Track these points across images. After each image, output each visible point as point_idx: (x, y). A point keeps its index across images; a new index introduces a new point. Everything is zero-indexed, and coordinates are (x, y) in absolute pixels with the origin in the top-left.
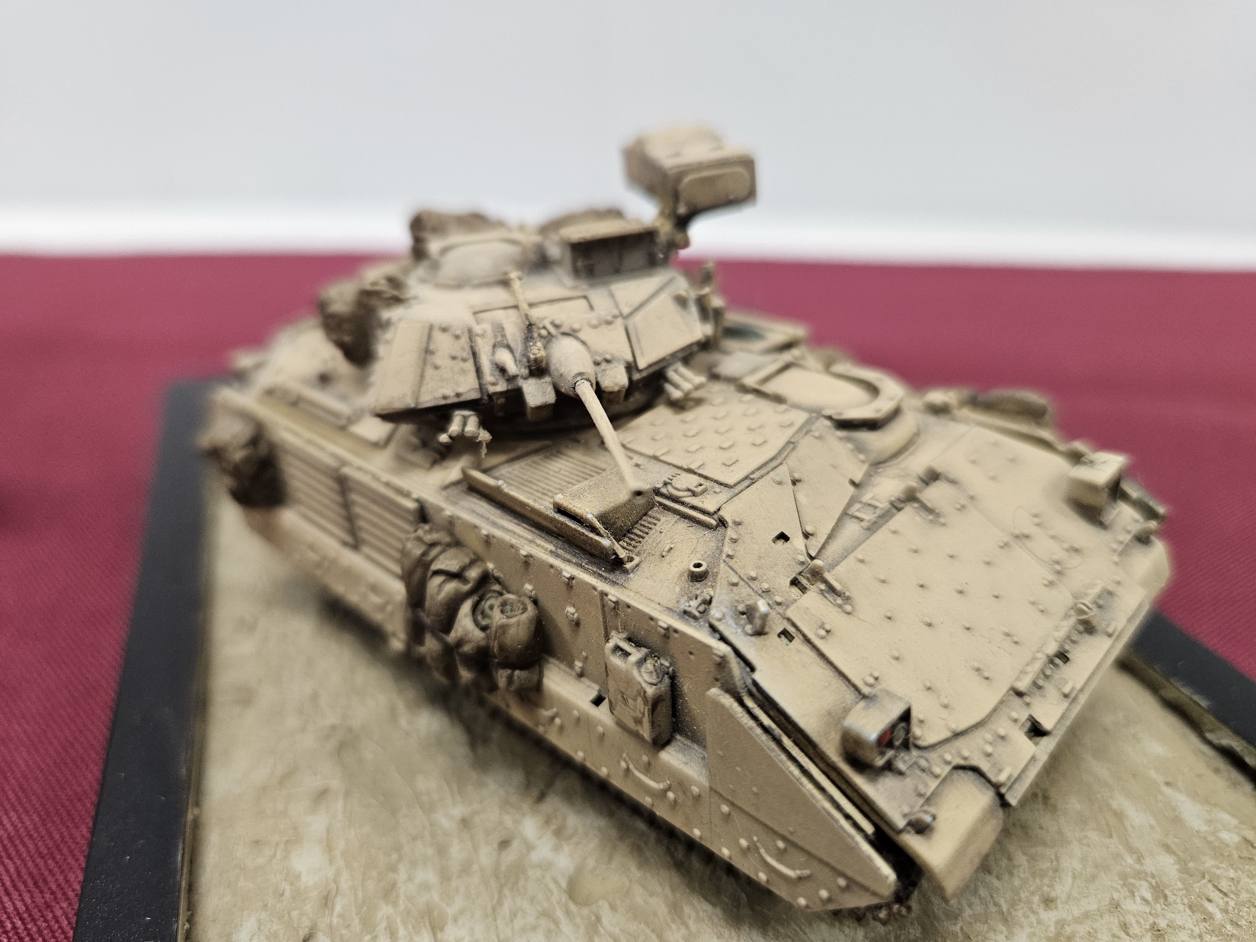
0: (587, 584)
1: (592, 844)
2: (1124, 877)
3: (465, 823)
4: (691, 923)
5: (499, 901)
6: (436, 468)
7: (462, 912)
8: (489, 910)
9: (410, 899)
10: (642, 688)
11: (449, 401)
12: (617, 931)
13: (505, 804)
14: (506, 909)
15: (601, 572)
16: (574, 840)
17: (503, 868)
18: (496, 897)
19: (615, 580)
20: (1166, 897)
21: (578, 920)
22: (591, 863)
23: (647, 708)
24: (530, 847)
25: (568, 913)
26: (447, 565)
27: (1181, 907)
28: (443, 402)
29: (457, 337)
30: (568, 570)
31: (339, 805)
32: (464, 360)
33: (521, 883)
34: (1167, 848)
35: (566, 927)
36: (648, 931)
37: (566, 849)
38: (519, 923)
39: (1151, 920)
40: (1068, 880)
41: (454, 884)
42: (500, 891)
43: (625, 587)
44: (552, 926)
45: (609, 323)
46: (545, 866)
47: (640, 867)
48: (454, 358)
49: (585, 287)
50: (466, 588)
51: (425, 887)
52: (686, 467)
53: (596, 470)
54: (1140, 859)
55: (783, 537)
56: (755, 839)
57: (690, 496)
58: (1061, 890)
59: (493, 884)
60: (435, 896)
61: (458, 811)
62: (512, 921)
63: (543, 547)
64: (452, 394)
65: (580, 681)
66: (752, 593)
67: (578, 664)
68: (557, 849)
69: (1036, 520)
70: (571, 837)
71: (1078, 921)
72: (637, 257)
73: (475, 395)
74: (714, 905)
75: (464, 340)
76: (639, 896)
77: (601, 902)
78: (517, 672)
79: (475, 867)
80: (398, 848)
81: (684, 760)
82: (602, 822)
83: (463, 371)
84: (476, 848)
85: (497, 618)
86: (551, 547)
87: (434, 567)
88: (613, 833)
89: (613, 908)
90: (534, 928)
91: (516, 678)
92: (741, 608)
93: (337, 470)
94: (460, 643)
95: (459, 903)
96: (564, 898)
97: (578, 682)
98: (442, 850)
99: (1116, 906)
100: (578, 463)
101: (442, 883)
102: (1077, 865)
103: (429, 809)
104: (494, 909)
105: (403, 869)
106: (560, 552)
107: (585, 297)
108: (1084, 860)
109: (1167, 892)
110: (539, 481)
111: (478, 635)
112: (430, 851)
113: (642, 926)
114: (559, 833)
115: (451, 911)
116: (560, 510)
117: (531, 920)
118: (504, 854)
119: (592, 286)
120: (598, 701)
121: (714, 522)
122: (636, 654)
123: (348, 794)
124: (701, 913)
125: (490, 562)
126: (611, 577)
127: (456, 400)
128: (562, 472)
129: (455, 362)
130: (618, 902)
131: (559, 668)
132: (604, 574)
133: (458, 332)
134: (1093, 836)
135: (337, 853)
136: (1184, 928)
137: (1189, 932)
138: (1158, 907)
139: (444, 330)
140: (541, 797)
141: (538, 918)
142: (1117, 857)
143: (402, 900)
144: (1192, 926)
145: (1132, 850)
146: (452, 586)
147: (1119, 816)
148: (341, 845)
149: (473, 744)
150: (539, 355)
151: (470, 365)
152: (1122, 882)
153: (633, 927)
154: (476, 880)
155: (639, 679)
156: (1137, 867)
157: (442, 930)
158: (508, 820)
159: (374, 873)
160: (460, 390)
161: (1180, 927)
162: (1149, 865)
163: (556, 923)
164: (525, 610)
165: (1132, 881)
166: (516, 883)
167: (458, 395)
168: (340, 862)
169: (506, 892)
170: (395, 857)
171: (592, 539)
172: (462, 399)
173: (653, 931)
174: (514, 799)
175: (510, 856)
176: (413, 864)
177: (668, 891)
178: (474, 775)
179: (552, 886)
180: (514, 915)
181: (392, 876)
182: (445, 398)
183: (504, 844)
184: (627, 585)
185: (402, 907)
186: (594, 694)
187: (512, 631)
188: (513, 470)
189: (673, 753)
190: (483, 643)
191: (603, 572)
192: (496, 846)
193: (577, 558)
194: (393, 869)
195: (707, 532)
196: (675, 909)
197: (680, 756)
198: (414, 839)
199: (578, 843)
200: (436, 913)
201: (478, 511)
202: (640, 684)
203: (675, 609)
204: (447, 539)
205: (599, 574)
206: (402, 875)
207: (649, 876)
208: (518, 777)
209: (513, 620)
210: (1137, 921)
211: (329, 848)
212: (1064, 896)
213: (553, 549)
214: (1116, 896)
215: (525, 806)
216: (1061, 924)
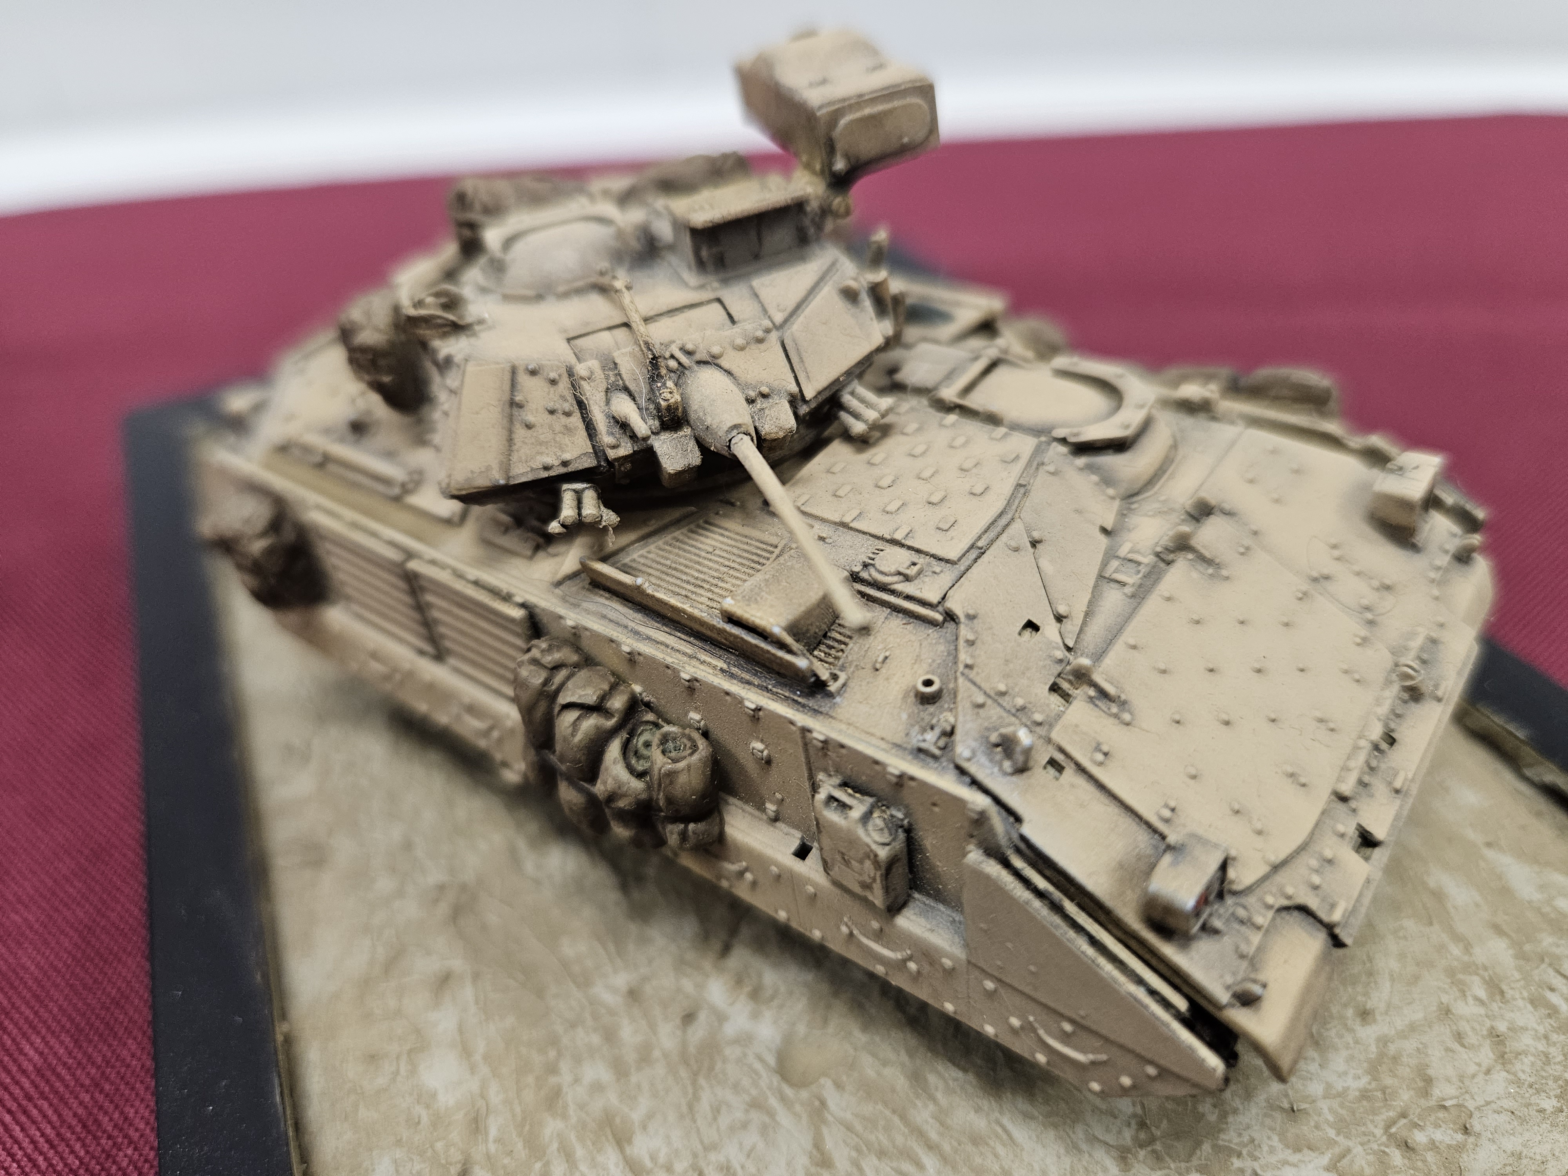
0: (781, 717)
1: (799, 1005)
2: (1451, 972)
3: (633, 995)
4: (939, 1095)
5: (694, 1094)
6: (541, 554)
7: (650, 1116)
8: (684, 1109)
9: (582, 1107)
10: (872, 851)
11: (552, 473)
12: (848, 1116)
13: (680, 965)
14: (704, 1105)
15: (796, 698)
16: (776, 1002)
17: (692, 1050)
18: (690, 1090)
19: (816, 708)
20: (1502, 993)
21: (798, 1108)
22: (801, 1029)
23: (878, 874)
24: (721, 1018)
25: (783, 1099)
26: (580, 696)
27: (1520, 1003)
28: (545, 474)
29: (553, 382)
30: (753, 698)
31: (468, 992)
32: (568, 414)
33: (719, 1066)
34: (1498, 930)
35: (784, 1118)
36: (888, 1113)
37: (768, 1015)
38: (724, 1121)
39: (1488, 1023)
40: (1386, 986)
41: (634, 1079)
42: (694, 1083)
43: (831, 717)
44: (767, 1119)
45: (760, 341)
46: (745, 1040)
47: (865, 1028)
48: (552, 412)
49: (716, 284)
50: (611, 723)
51: (597, 1088)
52: (889, 537)
53: (764, 546)
54: (1468, 948)
55: (1031, 626)
56: (1031, 1018)
57: (903, 582)
58: (1378, 999)
59: (683, 1073)
60: (612, 1098)
61: (622, 980)
62: (715, 1119)
63: (709, 664)
64: (556, 463)
65: (775, 827)
66: (1005, 714)
67: (771, 807)
68: (755, 1016)
69: (1336, 553)
70: (772, 998)
71: (1403, 1035)
72: (781, 235)
73: (589, 462)
74: (965, 1070)
75: (564, 384)
76: (869, 1066)
77: (822, 1081)
78: (691, 826)
79: (657, 1053)
80: (554, 1041)
81: (929, 926)
82: (809, 976)
83: (568, 430)
84: (653, 1027)
85: (659, 761)
86: (721, 664)
87: (564, 698)
88: (824, 988)
89: (839, 1086)
90: (745, 1126)
91: (690, 833)
92: (994, 738)
93: (401, 565)
94: (612, 797)
95: (644, 1104)
96: (776, 1080)
97: (772, 829)
98: (610, 1036)
99: (1446, 1012)
100: (738, 537)
101: (618, 1080)
102: (1394, 964)
103: (584, 982)
104: (691, 1107)
105: (565, 1067)
106: (734, 670)
107: (719, 300)
108: (1402, 956)
109: (1504, 987)
110: (686, 566)
111: (637, 785)
112: (596, 1039)
113: (880, 1107)
114: (755, 995)
115: (636, 1116)
116: (732, 619)
117: (739, 1115)
118: (690, 1030)
119: (725, 282)
120: (802, 853)
121: (939, 617)
122: (859, 806)
123: (476, 977)
124: (951, 1082)
125: (636, 683)
126: (811, 703)
127: (563, 470)
128: (717, 552)
129: (554, 417)
130: (844, 1078)
131: (743, 811)
132: (800, 700)
133: (553, 375)
134: (1409, 924)
135: (478, 1057)
136: (1527, 1029)
137: (1533, 1033)
138: (1495, 1006)
139: (533, 373)
140: (726, 950)
141: (747, 1111)
142: (1441, 948)
143: (572, 1110)
144: (1535, 1026)
145: (1458, 938)
146: (591, 722)
147: (1439, 896)
148: (480, 1047)
149: (624, 887)
150: (672, 401)
151: (576, 420)
152: (1449, 981)
153: (868, 1109)
154: (660, 1070)
155: (867, 840)
156: (1466, 958)
157: (629, 1141)
158: (688, 985)
159: (530, 1079)
160: (567, 456)
161: (1522, 1028)
162: (1480, 955)
163: (771, 1114)
164: (695, 748)
165: (1460, 976)
166: (711, 1068)
167: (565, 464)
168: (484, 1070)
169: (702, 1081)
170: (552, 1054)
171: (781, 659)
172: (571, 468)
173: (894, 1112)
174: (690, 956)
175: (698, 1032)
176: (578, 1060)
177: (904, 1057)
178: (633, 928)
179: (758, 1066)
180: (716, 1111)
181: (553, 1080)
182: (546, 468)
183: (689, 1018)
184: (833, 714)
185: (574, 1120)
186: (795, 844)
187: (682, 779)
188: (649, 552)
189: (913, 917)
190: (644, 796)
191: (799, 696)
192: (678, 1021)
193: (760, 678)
194: (552, 1069)
195: (931, 631)
196: (916, 1078)
197: (922, 921)
198: (573, 1025)
199: (781, 1007)
200: (618, 1120)
201: (609, 616)
202: (869, 846)
203: (905, 745)
204: (575, 658)
205: (794, 700)
206: (565, 1076)
207: (877, 1039)
208: (690, 926)
209: (682, 765)
210: (1473, 1029)
211: (466, 1052)
212: (1382, 1006)
213: (725, 666)
214: (1445, 999)
215: (707, 964)
216: (1383, 1041)
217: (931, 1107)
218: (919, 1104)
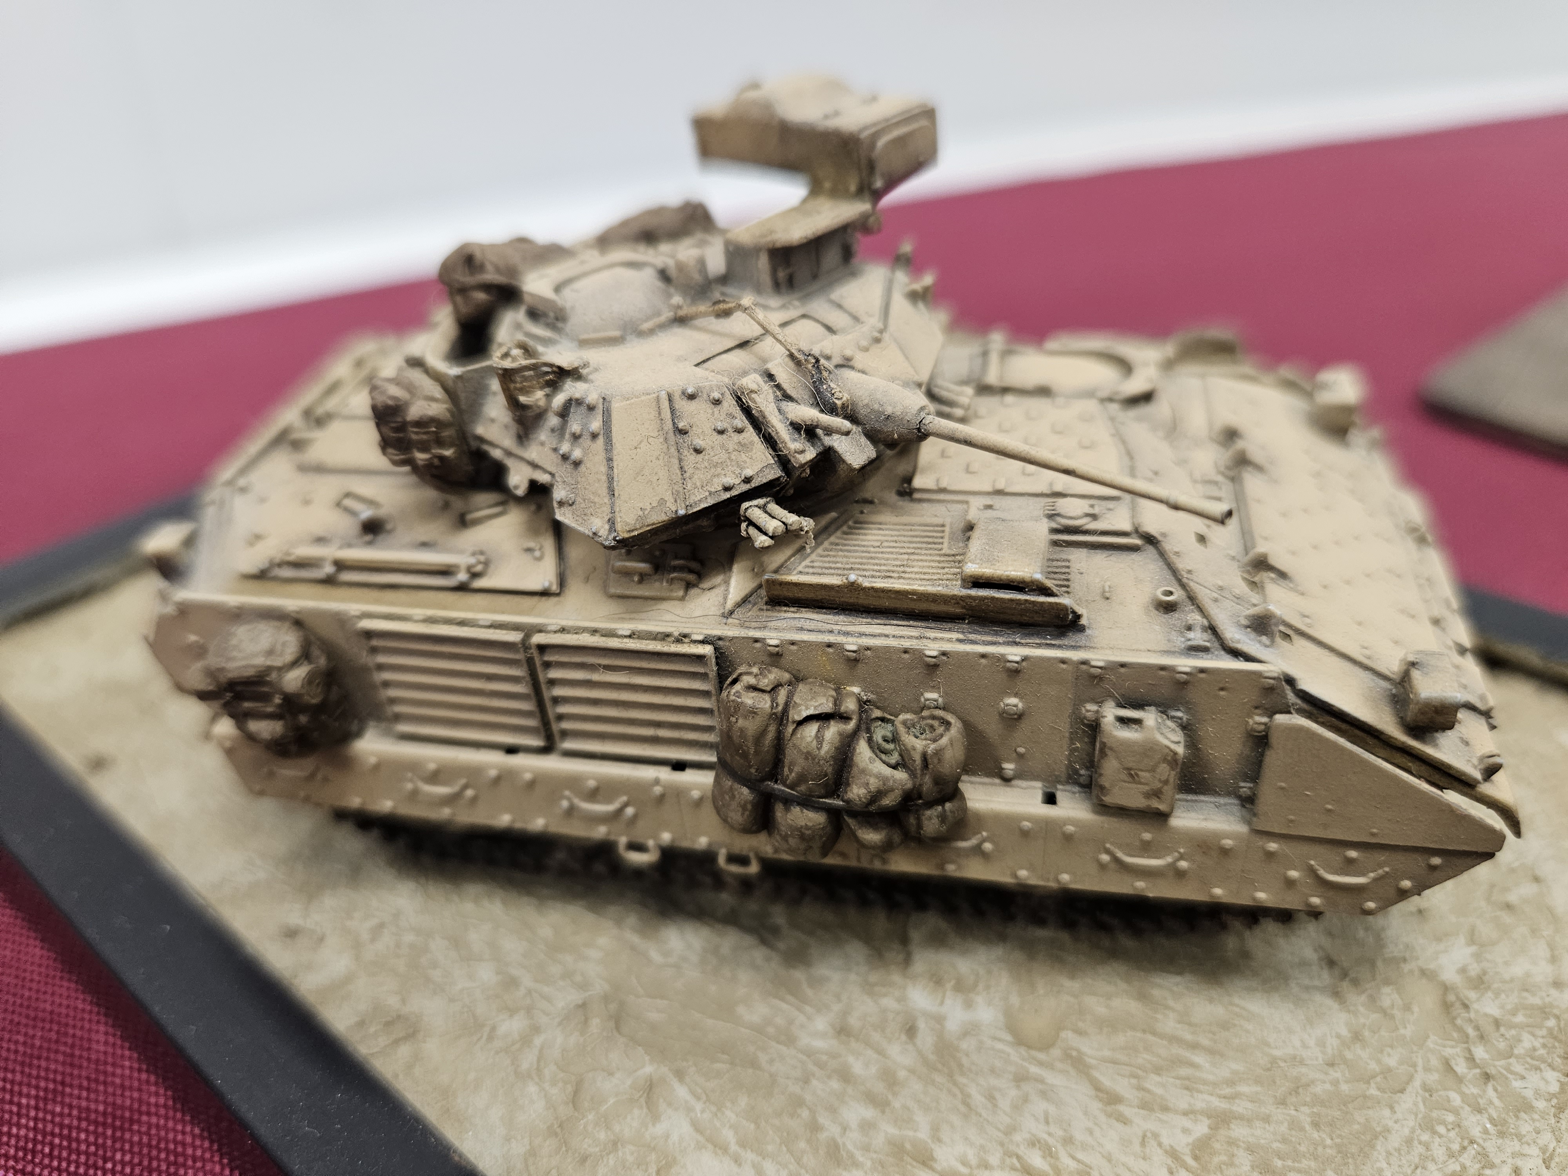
0: (1049, 659)
1: (1003, 980)
3: (843, 1031)
5: (962, 1092)
7: (935, 1130)
8: (963, 1109)
9: (866, 1148)
10: (1171, 750)
11: (735, 493)
12: (1107, 1053)
13: (869, 989)
14: (978, 1099)
16: (981, 986)
17: (932, 1057)
18: (956, 1091)
19: (1073, 644)
21: (1059, 1065)
22: (1015, 1000)
23: (1173, 773)
24: (940, 1019)
25: (1041, 1064)
26: (815, 707)
28: (727, 495)
30: (1014, 653)
31: (682, 1092)
32: (740, 431)
33: (965, 1061)
35: (1052, 1078)
36: (1139, 1035)
37: (979, 999)
38: (1004, 1104)
41: (897, 1104)
42: (955, 1084)
44: (1040, 1086)
45: (877, 341)
46: (970, 1030)
47: (1072, 977)
48: (721, 432)
50: (851, 725)
51: (867, 1126)
56: (1312, 862)
59: (939, 1078)
60: (888, 1129)
61: (821, 1023)
62: (995, 1106)
64: (737, 481)
65: (1011, 786)
68: (969, 1005)
70: (975, 985)
72: (832, 256)
73: (775, 473)
75: (730, 404)
76: (1096, 1005)
77: (1064, 1034)
79: (902, 1074)
80: (798, 1102)
81: (1201, 817)
82: (998, 951)
83: (744, 447)
84: (881, 1052)
86: (955, 636)
87: (796, 715)
88: (1018, 956)
89: (1080, 1033)
90: (1026, 1100)
93: (525, 644)
95: (923, 1121)
96: (1023, 1050)
97: (1008, 789)
98: (845, 1076)
101: (883, 1112)
103: (788, 1039)
104: (968, 1105)
106: (972, 637)
107: (804, 316)
112: (835, 1084)
113: (1130, 1033)
114: (960, 987)
115: (923, 1134)
116: (978, 582)
117: (1013, 1093)
118: (919, 1041)
120: (1050, 799)
121: (1137, 541)
122: (1150, 717)
123: (680, 1075)
126: (1065, 641)
127: (745, 487)
128: (884, 544)
129: (724, 436)
130: (1080, 1024)
131: (972, 783)
133: (716, 395)
135: (734, 1147)
140: (908, 959)
141: (1018, 1087)
143: (859, 1156)
146: (833, 731)
148: (729, 1136)
149: (764, 942)
150: (844, 399)
153: (1121, 1039)
154: (917, 1086)
155: (1166, 742)
157: (932, 1159)
158: (889, 1002)
159: (802, 1145)
160: (749, 472)
163: (1040, 1080)
164: (947, 724)
166: (960, 1066)
167: (747, 480)
168: (749, 1156)
169: (962, 1080)
170: (805, 1113)
171: (1042, 603)
172: (754, 484)
173: (1144, 1031)
174: (873, 977)
175: (926, 1038)
176: (833, 1110)
177: (1123, 985)
178: (799, 975)
179: (1000, 1046)
180: (991, 1098)
181: (823, 1136)
183: (911, 1031)
185: (869, 1164)
186: (1039, 796)
189: (1185, 815)
191: (1051, 640)
192: (904, 1037)
194: (814, 1127)
195: (1134, 556)
197: (1193, 815)
198: (806, 1081)
199: (988, 987)
200: (908, 1146)
201: (805, 627)
202: (1168, 748)
203: (1173, 649)
204: (787, 676)
205: (1047, 644)
206: (832, 1130)
207: (1090, 981)
208: (856, 950)
211: (721, 1148)
213: (961, 636)
215: (896, 978)
217: (1171, 1015)
218: (1159, 1016)
